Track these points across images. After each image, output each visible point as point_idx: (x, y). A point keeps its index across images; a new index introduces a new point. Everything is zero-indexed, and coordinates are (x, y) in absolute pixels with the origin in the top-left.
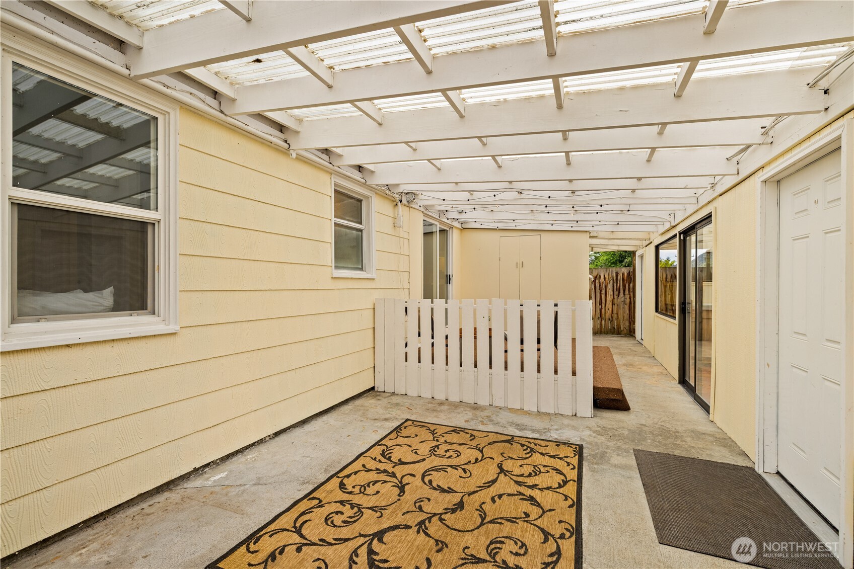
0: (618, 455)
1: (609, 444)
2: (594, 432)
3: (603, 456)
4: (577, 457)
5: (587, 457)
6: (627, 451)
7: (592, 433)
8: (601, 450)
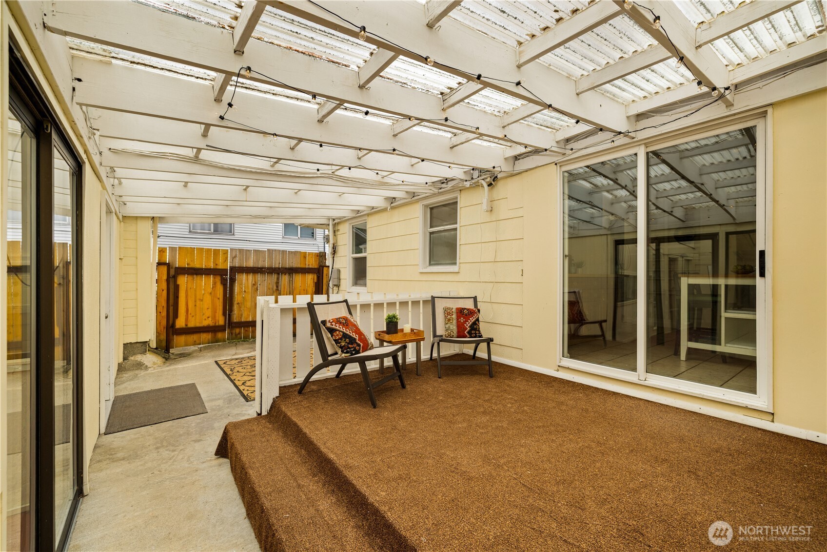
0: (219, 406)
1: (228, 410)
2: (245, 414)
3: (230, 401)
4: (246, 395)
5: (240, 397)
6: (213, 410)
7: (246, 412)
8: (233, 404)
